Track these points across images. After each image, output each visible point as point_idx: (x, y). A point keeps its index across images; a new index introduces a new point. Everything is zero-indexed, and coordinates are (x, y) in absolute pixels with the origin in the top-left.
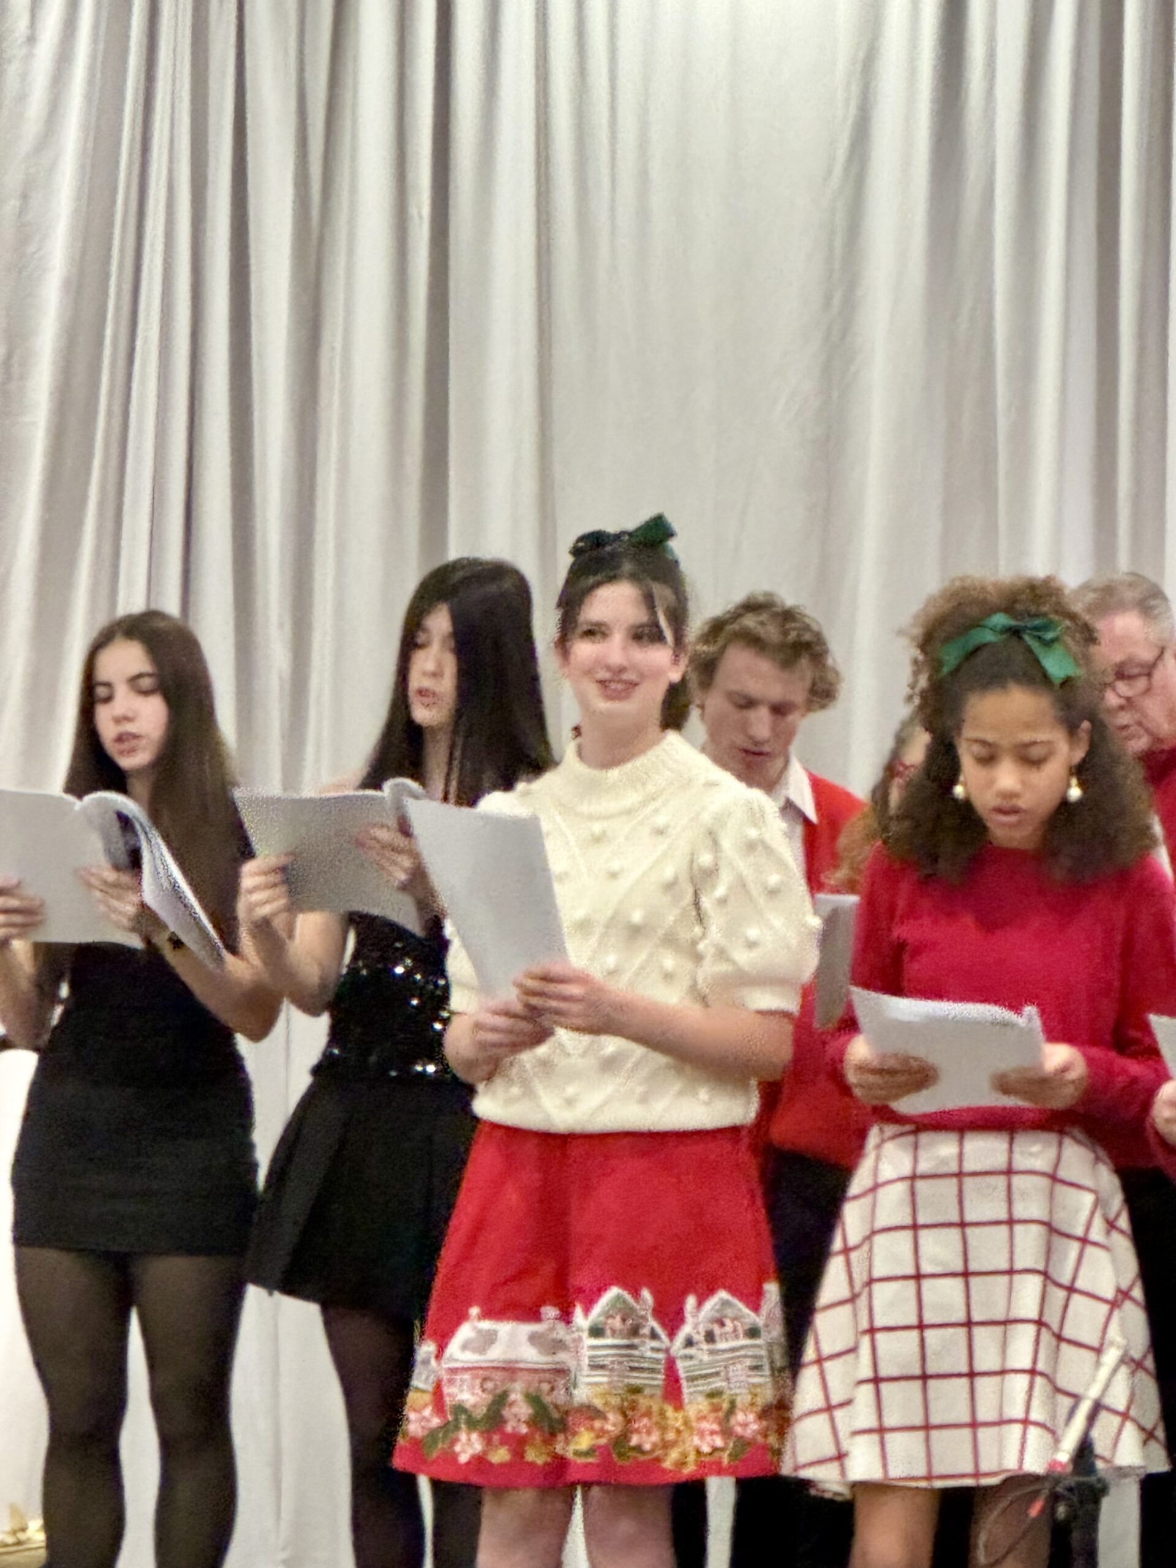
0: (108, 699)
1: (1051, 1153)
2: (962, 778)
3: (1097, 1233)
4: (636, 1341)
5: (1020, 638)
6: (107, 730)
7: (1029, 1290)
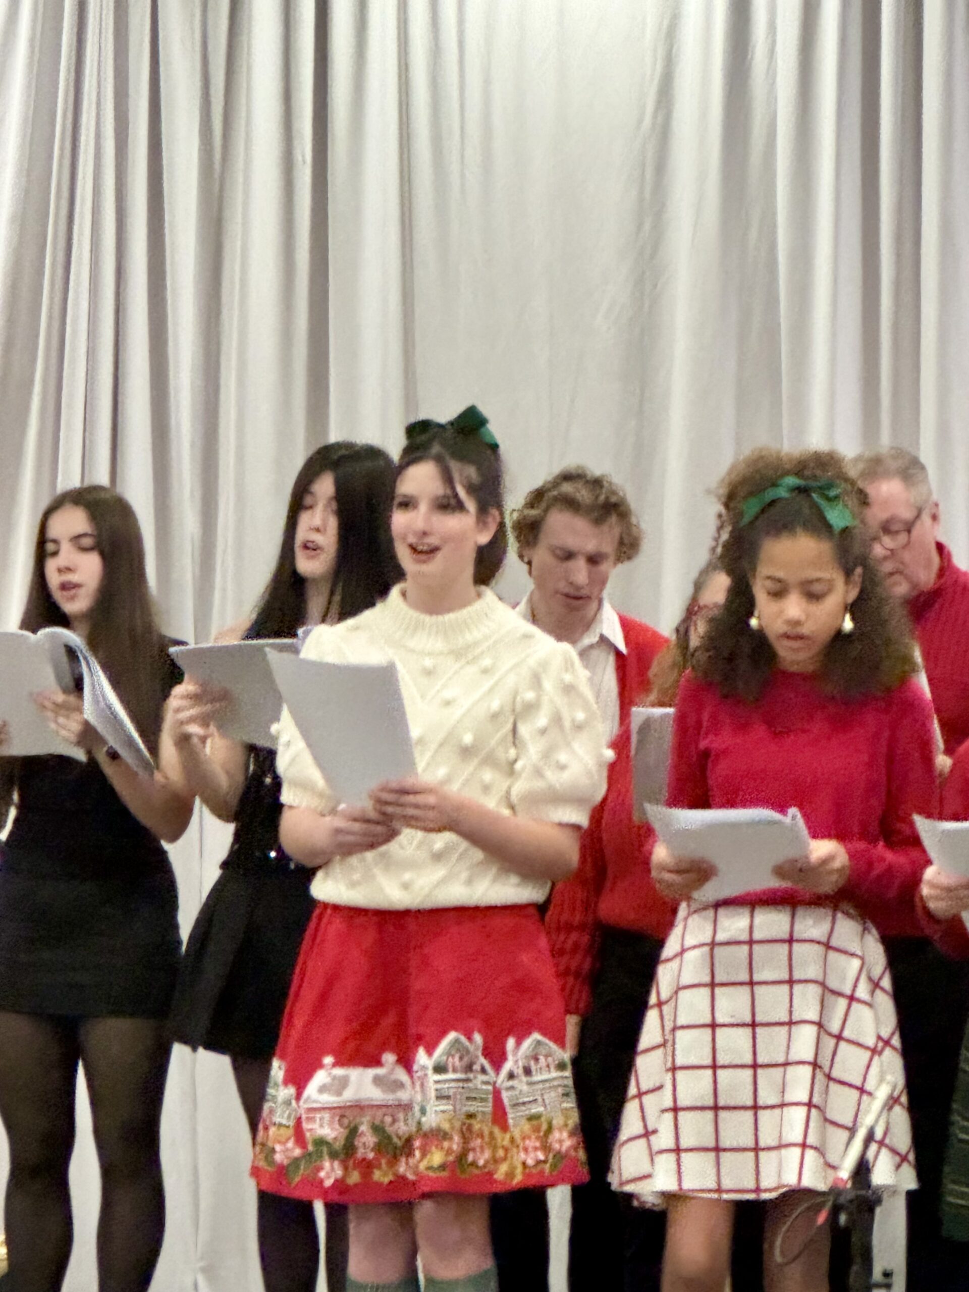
0: (55, 554)
1: (826, 926)
2: (756, 613)
3: (863, 992)
4: (471, 1076)
5: (809, 496)
6: (54, 579)
7: (805, 1038)
